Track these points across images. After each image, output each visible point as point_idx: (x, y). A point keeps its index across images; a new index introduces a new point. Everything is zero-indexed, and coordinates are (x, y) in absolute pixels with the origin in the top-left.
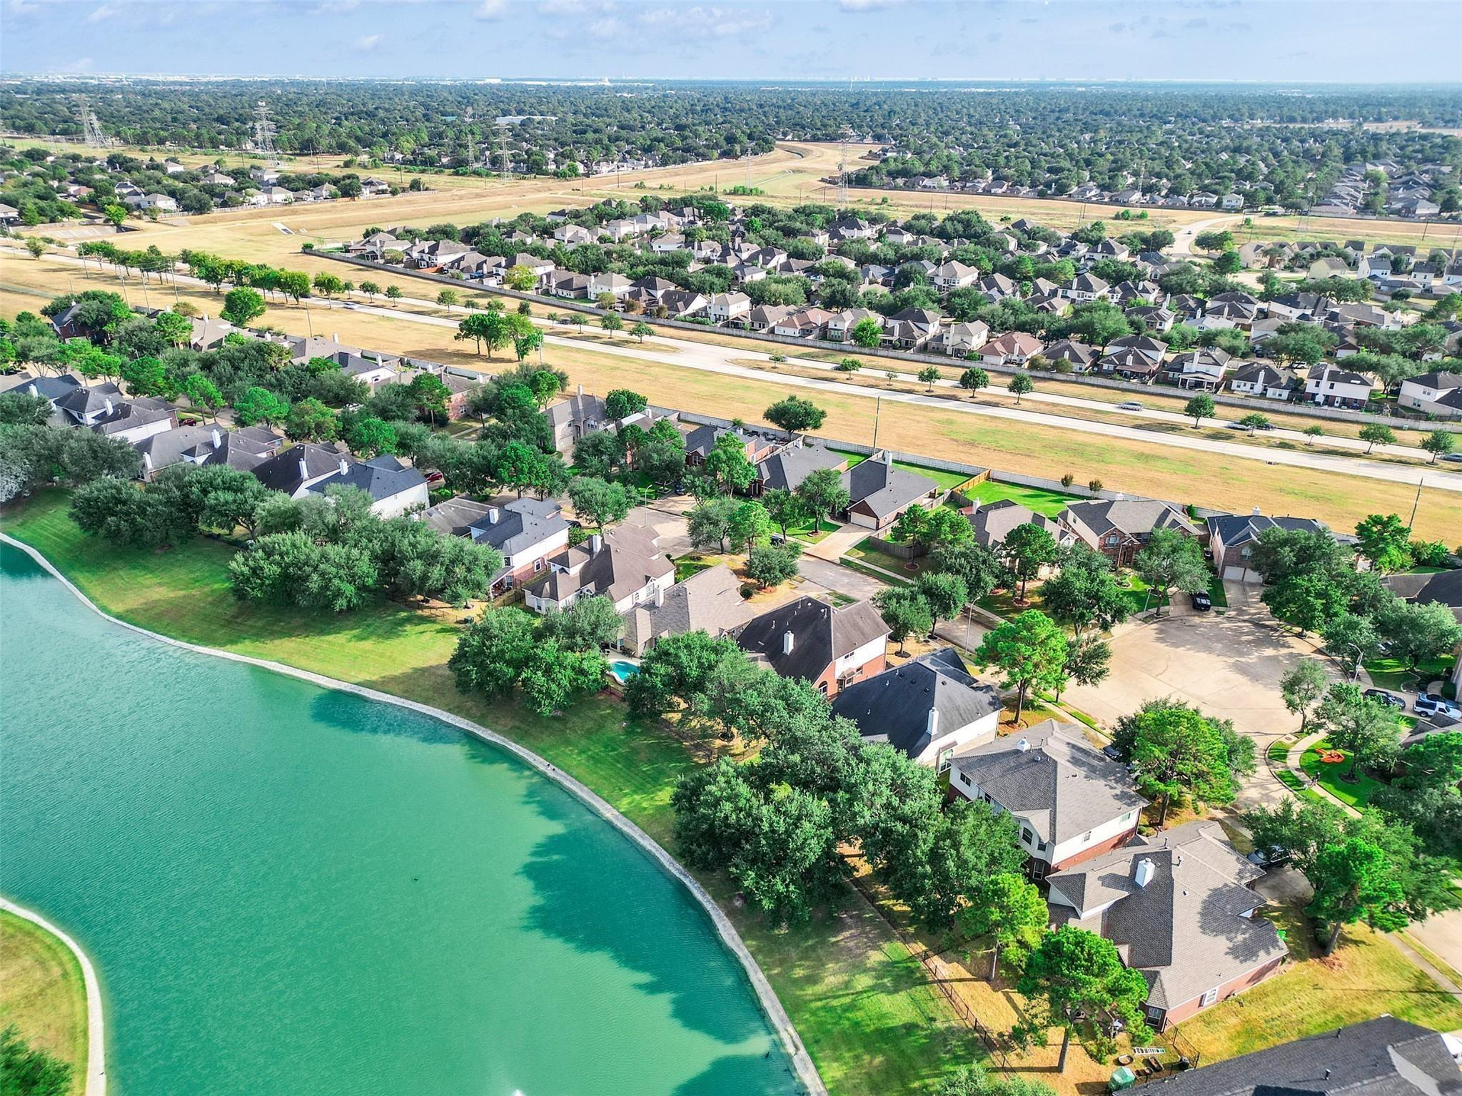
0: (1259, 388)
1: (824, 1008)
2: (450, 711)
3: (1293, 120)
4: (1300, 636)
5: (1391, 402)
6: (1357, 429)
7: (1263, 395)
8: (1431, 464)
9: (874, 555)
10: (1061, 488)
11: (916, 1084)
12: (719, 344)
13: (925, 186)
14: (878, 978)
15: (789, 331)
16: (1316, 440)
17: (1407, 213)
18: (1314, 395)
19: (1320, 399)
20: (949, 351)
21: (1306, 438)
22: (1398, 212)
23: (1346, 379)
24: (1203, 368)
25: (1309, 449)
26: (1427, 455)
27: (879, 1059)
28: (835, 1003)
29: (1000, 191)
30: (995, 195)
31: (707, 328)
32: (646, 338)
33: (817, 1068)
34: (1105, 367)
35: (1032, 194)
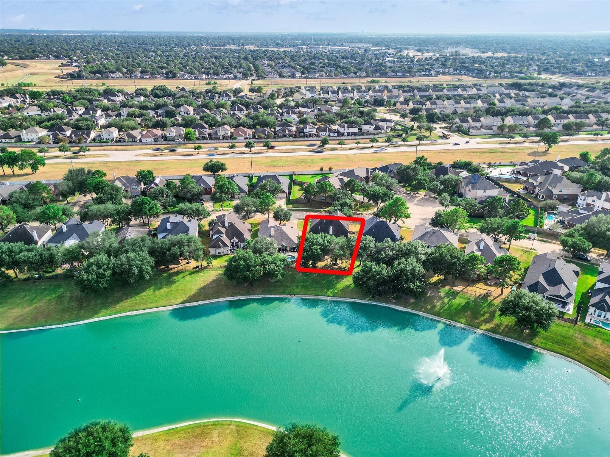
0: (327, 134)
1: (444, 310)
2: (231, 296)
3: (216, 45)
4: (418, 193)
5: (361, 132)
6: (368, 140)
7: (329, 135)
8: (388, 146)
9: (295, 205)
10: (320, 172)
11: (482, 312)
12: (122, 150)
13: (112, 77)
14: (448, 298)
15: (149, 140)
16: (359, 145)
17: (293, 76)
18: (344, 133)
19: (346, 134)
20: (221, 138)
21: (356, 145)
22: (289, 76)
23: (351, 127)
24: (310, 130)
25: (358, 148)
26: (387, 144)
27: (469, 313)
28: (445, 308)
29: (148, 77)
30: (146, 79)
31: (109, 144)
32: (87, 153)
33: (459, 322)
34: (280, 135)
35: (162, 78)
